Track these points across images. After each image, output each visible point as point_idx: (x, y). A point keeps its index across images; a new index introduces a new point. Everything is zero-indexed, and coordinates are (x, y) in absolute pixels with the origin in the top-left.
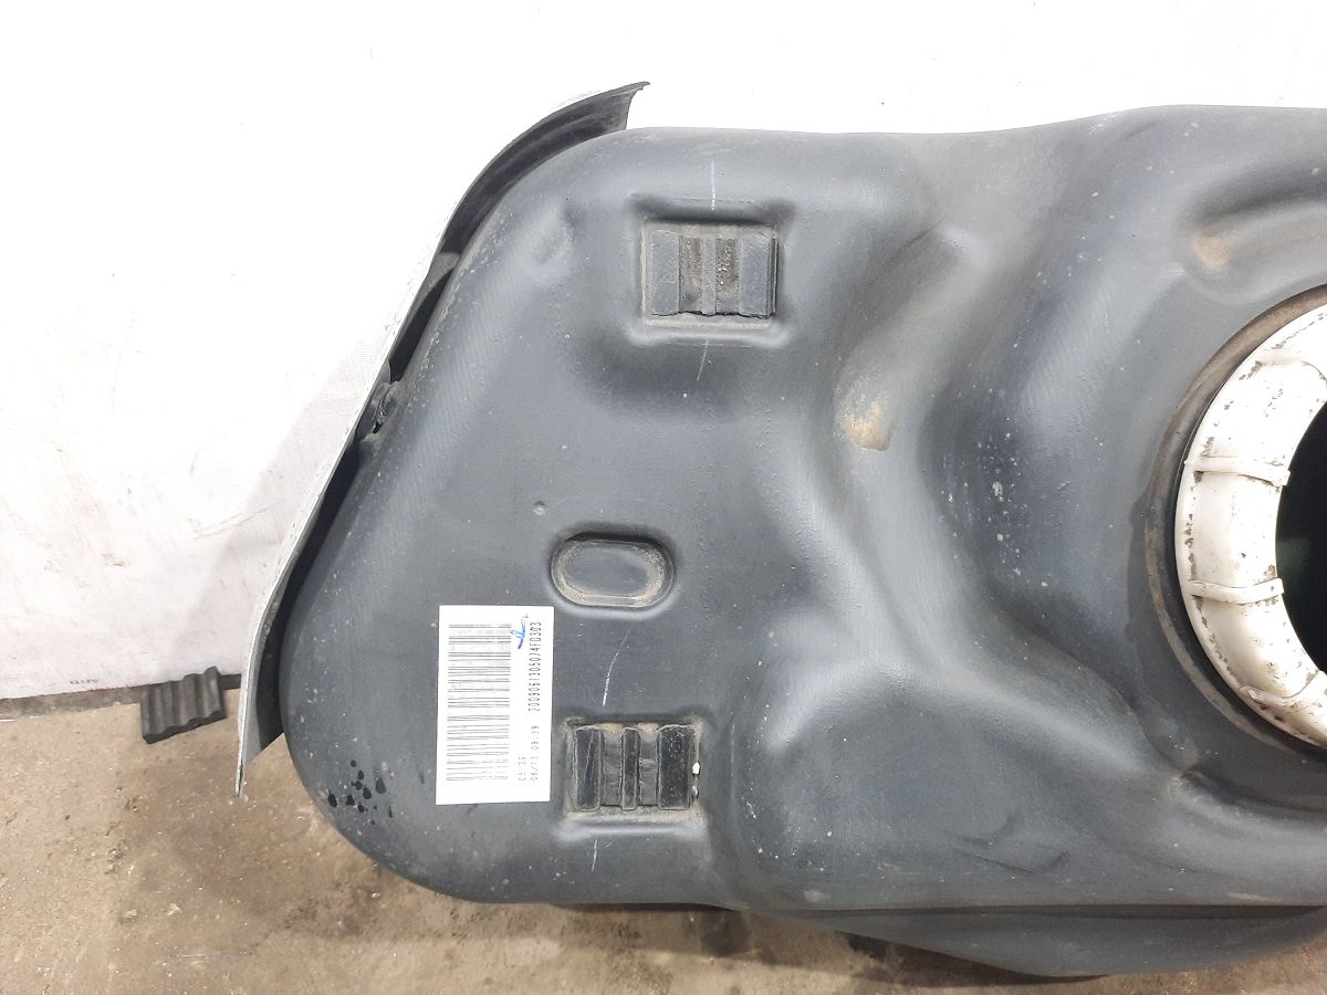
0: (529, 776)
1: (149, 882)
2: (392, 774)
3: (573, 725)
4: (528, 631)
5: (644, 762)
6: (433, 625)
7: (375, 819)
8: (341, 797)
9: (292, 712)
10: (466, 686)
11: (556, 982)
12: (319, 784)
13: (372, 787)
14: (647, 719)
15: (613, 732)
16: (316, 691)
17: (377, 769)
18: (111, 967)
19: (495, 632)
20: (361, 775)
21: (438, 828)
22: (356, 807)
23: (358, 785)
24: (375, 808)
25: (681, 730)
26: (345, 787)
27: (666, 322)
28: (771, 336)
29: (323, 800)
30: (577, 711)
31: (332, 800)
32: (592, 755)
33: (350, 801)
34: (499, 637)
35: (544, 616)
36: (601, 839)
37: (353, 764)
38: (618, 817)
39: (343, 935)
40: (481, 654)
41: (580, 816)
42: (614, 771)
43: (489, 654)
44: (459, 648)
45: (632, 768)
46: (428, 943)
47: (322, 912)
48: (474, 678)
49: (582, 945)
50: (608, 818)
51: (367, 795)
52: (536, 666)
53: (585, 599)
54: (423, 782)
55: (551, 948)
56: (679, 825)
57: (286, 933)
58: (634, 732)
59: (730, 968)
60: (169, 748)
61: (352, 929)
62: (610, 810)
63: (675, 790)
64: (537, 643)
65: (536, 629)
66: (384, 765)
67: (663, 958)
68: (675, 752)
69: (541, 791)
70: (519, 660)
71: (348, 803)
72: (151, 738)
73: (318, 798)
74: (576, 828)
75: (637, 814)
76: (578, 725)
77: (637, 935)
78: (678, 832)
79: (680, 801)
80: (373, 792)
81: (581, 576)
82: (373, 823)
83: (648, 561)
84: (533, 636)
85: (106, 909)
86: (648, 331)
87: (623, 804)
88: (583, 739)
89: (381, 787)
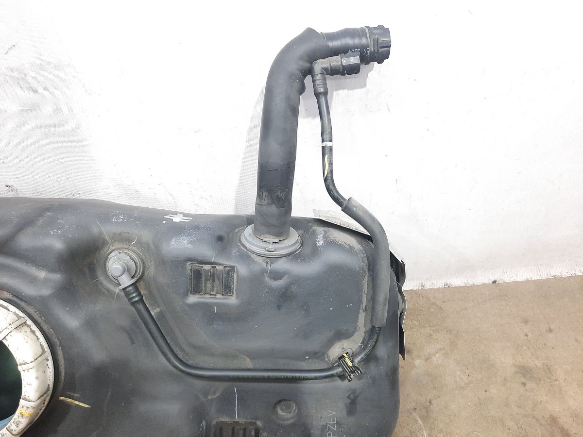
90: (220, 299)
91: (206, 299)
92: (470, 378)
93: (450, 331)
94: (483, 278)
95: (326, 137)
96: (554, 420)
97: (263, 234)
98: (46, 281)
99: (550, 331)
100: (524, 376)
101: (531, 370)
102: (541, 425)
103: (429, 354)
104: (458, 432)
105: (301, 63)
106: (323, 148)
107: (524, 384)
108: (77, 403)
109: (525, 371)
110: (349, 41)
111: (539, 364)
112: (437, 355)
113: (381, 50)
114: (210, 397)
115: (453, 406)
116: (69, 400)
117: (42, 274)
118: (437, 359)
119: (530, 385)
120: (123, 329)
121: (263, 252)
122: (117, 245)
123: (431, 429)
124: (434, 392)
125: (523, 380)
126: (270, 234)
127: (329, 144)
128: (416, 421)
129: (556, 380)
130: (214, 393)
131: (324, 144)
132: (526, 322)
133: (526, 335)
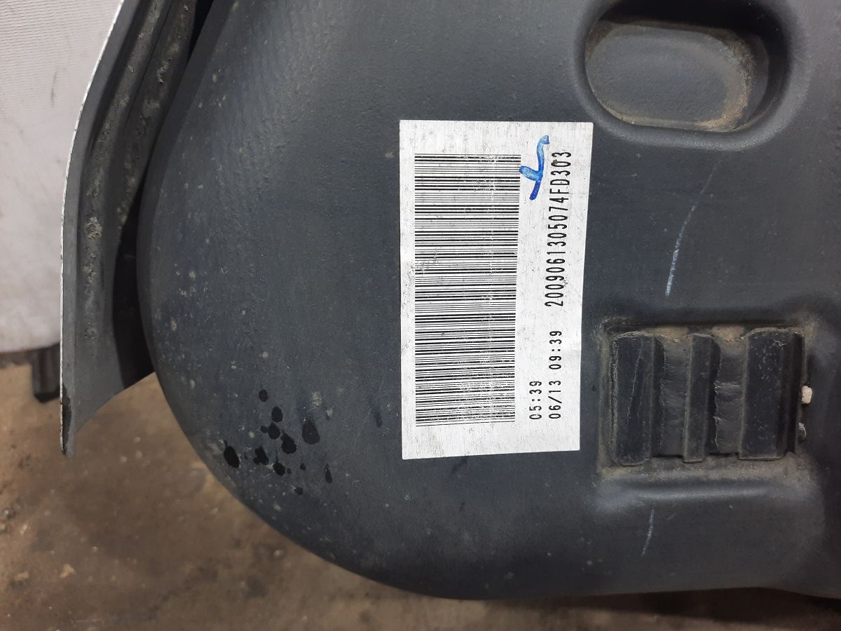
0: (546, 412)
2: (330, 413)
3: (610, 329)
4: (548, 168)
5: (724, 387)
6: (389, 155)
7: (303, 484)
8: (244, 451)
9: (157, 315)
10: (445, 263)
12: (208, 433)
13: (296, 433)
14: (731, 318)
15: (675, 340)
16: (192, 275)
17: (304, 403)
19: (494, 169)
20: (277, 414)
21: (407, 497)
22: (270, 466)
23: (273, 432)
24: (303, 467)
25: (779, 336)
26: (252, 435)
29: (215, 457)
30: (620, 308)
31: (230, 457)
32: (640, 378)
33: (261, 457)
34: (499, 179)
35: (576, 139)
36: (659, 507)
37: (263, 396)
38: (678, 474)
40: (469, 209)
41: (620, 473)
42: (679, 402)
43: (481, 209)
44: (434, 198)
48: (458, 250)
50: (663, 475)
51: (289, 446)
52: (560, 229)
54: (379, 424)
56: (772, 482)
58: (706, 340)
62: (664, 462)
63: (766, 431)
64: (563, 188)
65: (561, 163)
66: (315, 396)
68: (768, 372)
71: (257, 461)
72: (41, 397)
73: (208, 454)
74: (618, 492)
75: (708, 469)
76: (619, 329)
79: (773, 447)
80: (299, 441)
82: (299, 491)
83: (728, 60)
84: (557, 176)
87: (685, 454)
88: (626, 352)
89: (311, 433)
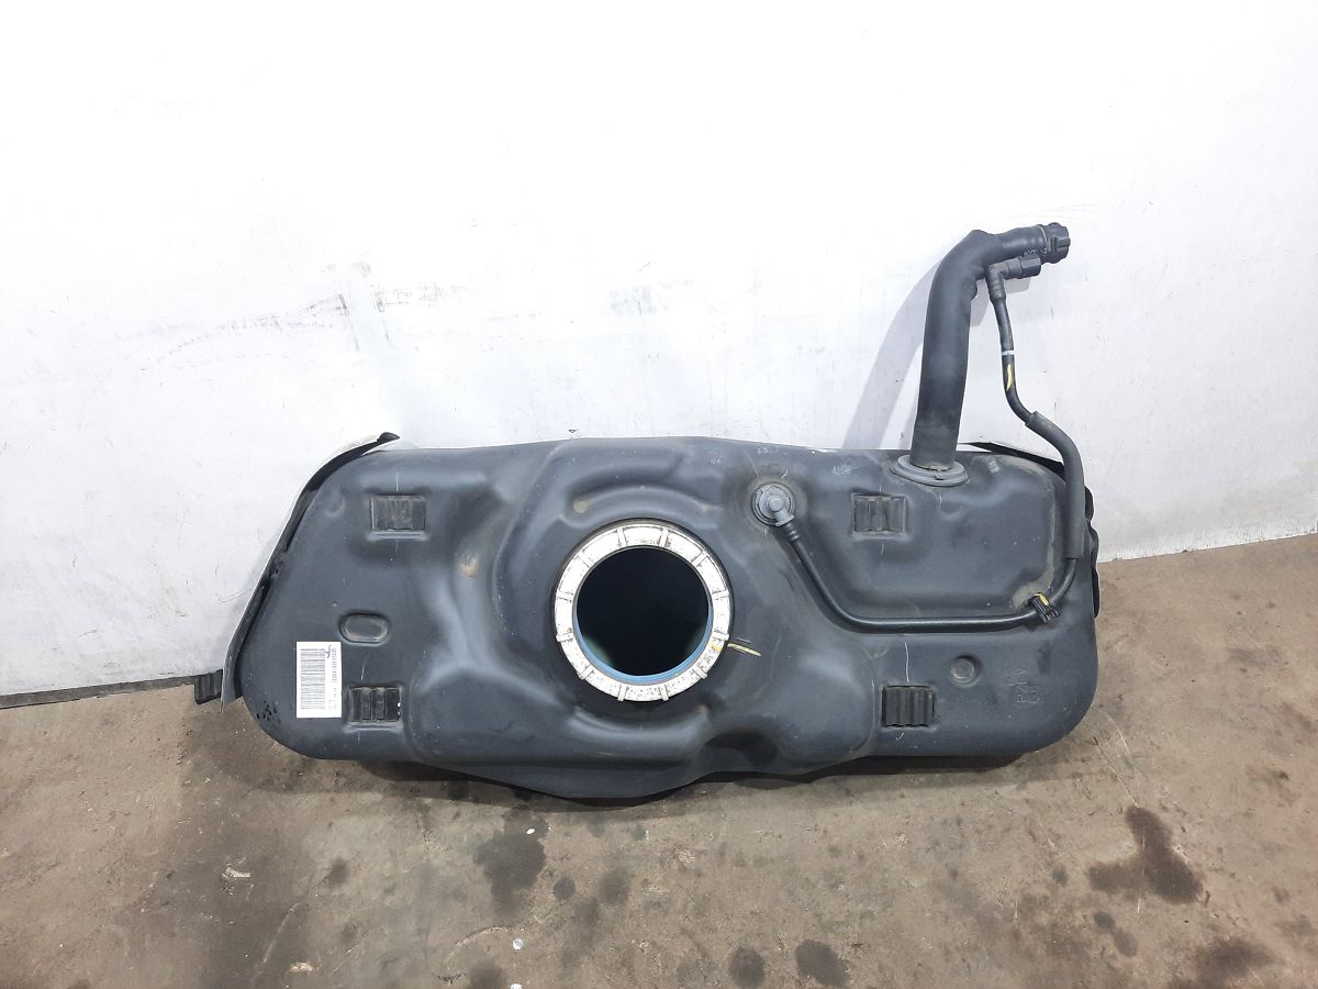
0: (332, 708)
1: (197, 767)
2: (280, 706)
3: (351, 688)
4: (331, 652)
5: (380, 702)
6: (294, 649)
7: (274, 723)
8: (261, 715)
9: (246, 686)
11: (378, 811)
12: (253, 710)
13: (272, 711)
14: (381, 686)
15: (367, 690)
16: (251, 674)
17: (273, 702)
18: (179, 804)
19: (318, 653)
20: (268, 706)
21: (298, 727)
22: (266, 719)
23: (267, 710)
24: (274, 719)
25: (393, 690)
26: (262, 711)
27: (382, 532)
28: (421, 536)
29: (255, 717)
30: (352, 682)
31: (258, 716)
32: (359, 700)
33: (264, 717)
34: (320, 654)
35: (337, 646)
36: (362, 732)
37: (265, 702)
38: (369, 724)
39: (285, 791)
40: (314, 660)
41: (354, 723)
42: (366, 705)
43: (316, 660)
44: (305, 658)
45: (374, 705)
46: (322, 794)
47: (276, 781)
48: (311, 669)
49: (393, 795)
50: (365, 724)
51: (271, 714)
52: (335, 665)
53: (355, 638)
54: (291, 709)
55: (379, 796)
56: (394, 727)
57: (258, 790)
58: (375, 690)
59: (457, 805)
60: (207, 707)
61: (289, 788)
62: (366, 721)
63: (392, 714)
64: (335, 656)
65: (334, 650)
66: (277, 704)
67: (428, 801)
68: (391, 699)
69: (337, 713)
70: (328, 662)
72: (199, 702)
73: (253, 716)
74: (351, 728)
75: (377, 723)
77: (419, 791)
78: (392, 730)
79: (394, 718)
80: (273, 713)
81: (354, 630)
82: (273, 725)
83: (380, 623)
84: (333, 654)
85: (177, 780)
86: (374, 536)
87: (371, 719)
88: (355, 693)
89: (275, 711)
90: (887, 536)
91: (873, 536)
92: (1169, 668)
93: (1131, 614)
94: (1168, 547)
95: (1007, 345)
96: (1287, 708)
97: (928, 461)
98: (710, 513)
99: (1272, 606)
100: (1243, 660)
101: (1250, 653)
102: (1273, 714)
103: (1109, 643)
104: (1163, 727)
105: (974, 267)
106: (1004, 357)
107: (1244, 671)
108: (747, 650)
109: (1243, 656)
110: (1023, 242)
111: (1261, 646)
112: (1120, 643)
113: (1059, 250)
114: (876, 656)
115: (1152, 700)
116: (739, 647)
117: (704, 507)
118: (1119, 648)
119: (1252, 671)
120: (781, 572)
121: (933, 481)
122: (765, 479)
123: (1127, 727)
124: (1123, 685)
125: (1242, 665)
126: (936, 461)
127: (1011, 352)
128: (1106, 720)
129: (1287, 663)
130: (882, 651)
131: (1006, 353)
132: (1237, 597)
133: (1239, 613)
